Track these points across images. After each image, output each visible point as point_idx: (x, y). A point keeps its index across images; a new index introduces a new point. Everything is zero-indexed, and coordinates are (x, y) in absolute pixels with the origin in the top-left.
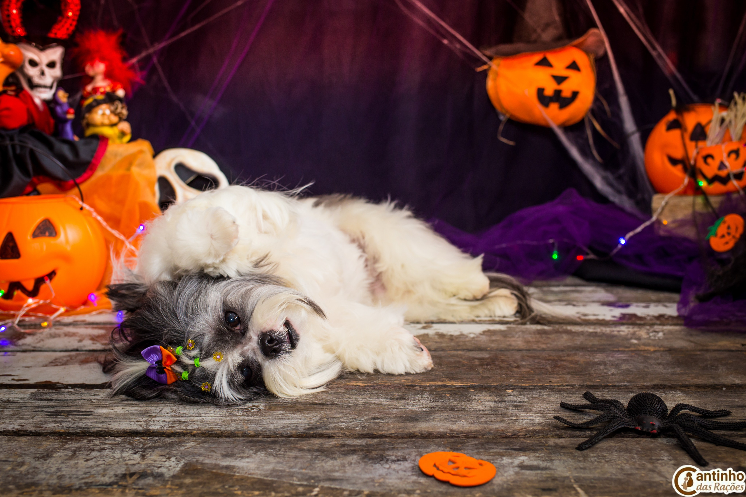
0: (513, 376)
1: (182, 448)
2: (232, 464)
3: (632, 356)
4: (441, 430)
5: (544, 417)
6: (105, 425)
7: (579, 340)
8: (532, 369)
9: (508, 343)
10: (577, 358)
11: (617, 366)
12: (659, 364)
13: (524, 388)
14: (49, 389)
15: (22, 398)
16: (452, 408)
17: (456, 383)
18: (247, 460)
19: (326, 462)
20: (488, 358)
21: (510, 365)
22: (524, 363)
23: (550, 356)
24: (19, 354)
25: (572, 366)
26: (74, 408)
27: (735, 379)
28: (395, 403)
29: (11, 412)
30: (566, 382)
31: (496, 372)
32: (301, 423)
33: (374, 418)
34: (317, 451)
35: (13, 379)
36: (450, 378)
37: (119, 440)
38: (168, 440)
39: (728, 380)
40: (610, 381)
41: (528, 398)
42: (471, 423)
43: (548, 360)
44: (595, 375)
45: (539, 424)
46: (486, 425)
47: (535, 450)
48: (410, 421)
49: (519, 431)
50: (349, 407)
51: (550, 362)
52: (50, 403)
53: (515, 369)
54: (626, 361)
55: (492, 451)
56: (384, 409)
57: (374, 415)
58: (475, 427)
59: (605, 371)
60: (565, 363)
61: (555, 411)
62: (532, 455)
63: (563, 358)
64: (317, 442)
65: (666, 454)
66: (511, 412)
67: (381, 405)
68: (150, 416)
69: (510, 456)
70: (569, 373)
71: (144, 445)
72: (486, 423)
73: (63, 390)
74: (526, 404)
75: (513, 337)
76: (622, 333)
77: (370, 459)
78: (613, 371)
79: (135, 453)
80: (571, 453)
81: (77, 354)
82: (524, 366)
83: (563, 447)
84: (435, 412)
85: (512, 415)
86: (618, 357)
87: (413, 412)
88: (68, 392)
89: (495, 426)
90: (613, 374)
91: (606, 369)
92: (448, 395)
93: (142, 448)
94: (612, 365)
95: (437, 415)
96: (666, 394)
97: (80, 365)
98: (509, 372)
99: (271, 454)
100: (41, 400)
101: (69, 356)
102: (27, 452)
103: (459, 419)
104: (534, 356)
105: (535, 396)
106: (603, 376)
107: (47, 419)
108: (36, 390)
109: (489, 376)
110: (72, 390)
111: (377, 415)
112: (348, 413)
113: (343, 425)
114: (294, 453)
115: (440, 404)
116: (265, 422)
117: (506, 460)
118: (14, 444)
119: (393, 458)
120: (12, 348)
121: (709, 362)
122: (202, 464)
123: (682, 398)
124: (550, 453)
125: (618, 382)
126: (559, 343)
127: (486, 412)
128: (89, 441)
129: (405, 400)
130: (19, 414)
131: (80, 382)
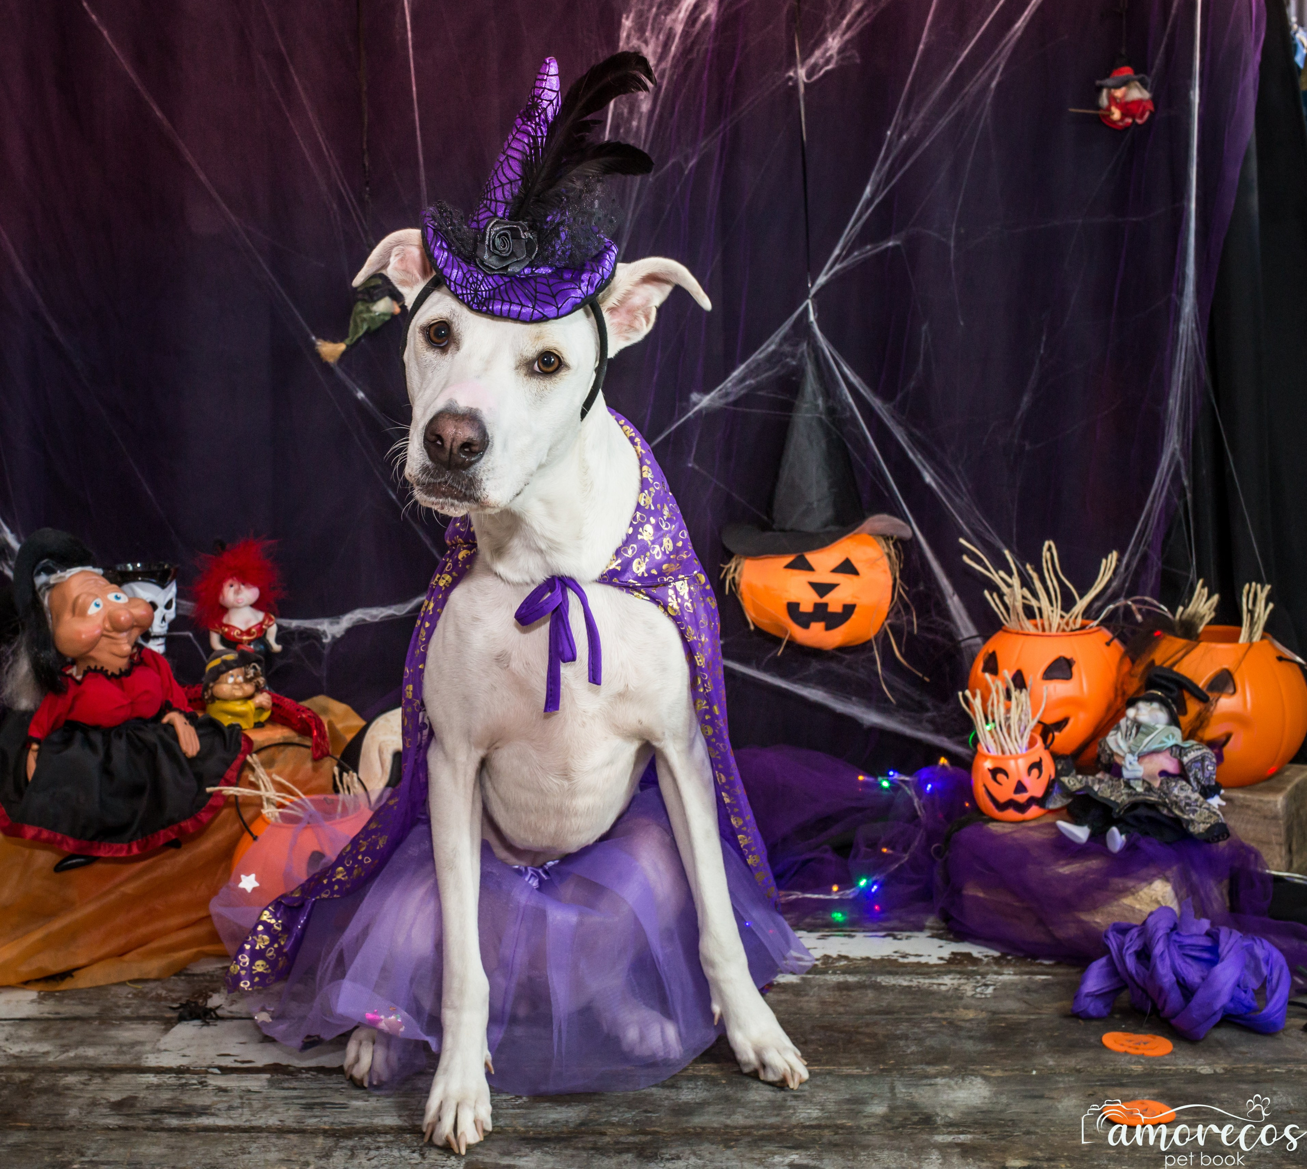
2: (512, 1163)
4: (715, 1125)
5: (822, 1110)
6: (368, 1120)
7: (887, 1000)
8: (821, 1046)
9: (799, 1005)
10: (876, 1029)
11: (919, 1041)
12: (971, 1037)
14: (284, 1073)
15: (264, 1087)
16: (727, 1099)
18: (525, 1159)
19: (603, 1161)
22: (813, 1037)
23: (845, 1026)
24: (219, 1023)
25: (867, 1040)
26: (324, 1100)
27: (1050, 1059)
28: (666, 1092)
29: (260, 1105)
32: (570, 1117)
33: (646, 1111)
34: (592, 1149)
35: (236, 1061)
37: (389, 1138)
42: (746, 1117)
43: (842, 1032)
44: (891, 1054)
45: (816, 1118)
46: (761, 1120)
47: (806, 1148)
48: (684, 1116)
49: (795, 1127)
51: (842, 1036)
52: (295, 1093)
54: (932, 1034)
55: (766, 1148)
56: (655, 1100)
57: (645, 1107)
58: (751, 1122)
59: (905, 1048)
60: (860, 1037)
61: (835, 1102)
62: (803, 1153)
63: (860, 1030)
64: (590, 1139)
65: (937, 1153)
66: (789, 1103)
67: (652, 1095)
68: (410, 1110)
69: (782, 1155)
70: (862, 1052)
72: (762, 1117)
73: (300, 1075)
74: (806, 1093)
75: (806, 995)
76: (943, 988)
77: (644, 1157)
78: (914, 1048)
79: (414, 1151)
80: (843, 1151)
82: (812, 1041)
83: (836, 1145)
84: (709, 1104)
85: (790, 1108)
87: (687, 1103)
88: (307, 1078)
89: (772, 1120)
90: (912, 1053)
91: (906, 1045)
92: (724, 1082)
93: (417, 1146)
94: (915, 1039)
95: (711, 1109)
96: (964, 1080)
99: (547, 1153)
100: (283, 1089)
102: (305, 1151)
103: (734, 1113)
105: (819, 1083)
106: (900, 1055)
107: (303, 1113)
108: (268, 1076)
110: (309, 1076)
111: (649, 1108)
112: (619, 1105)
113: (615, 1119)
114: (569, 1152)
115: (714, 1093)
116: (532, 1117)
117: (777, 1159)
118: (286, 1141)
119: (667, 1156)
121: (1030, 1035)
122: (483, 1163)
123: (979, 1085)
124: (822, 1151)
126: (861, 1005)
127: (764, 1104)
128: (361, 1138)
129: (677, 1088)
130: (270, 1106)
131: (313, 1064)
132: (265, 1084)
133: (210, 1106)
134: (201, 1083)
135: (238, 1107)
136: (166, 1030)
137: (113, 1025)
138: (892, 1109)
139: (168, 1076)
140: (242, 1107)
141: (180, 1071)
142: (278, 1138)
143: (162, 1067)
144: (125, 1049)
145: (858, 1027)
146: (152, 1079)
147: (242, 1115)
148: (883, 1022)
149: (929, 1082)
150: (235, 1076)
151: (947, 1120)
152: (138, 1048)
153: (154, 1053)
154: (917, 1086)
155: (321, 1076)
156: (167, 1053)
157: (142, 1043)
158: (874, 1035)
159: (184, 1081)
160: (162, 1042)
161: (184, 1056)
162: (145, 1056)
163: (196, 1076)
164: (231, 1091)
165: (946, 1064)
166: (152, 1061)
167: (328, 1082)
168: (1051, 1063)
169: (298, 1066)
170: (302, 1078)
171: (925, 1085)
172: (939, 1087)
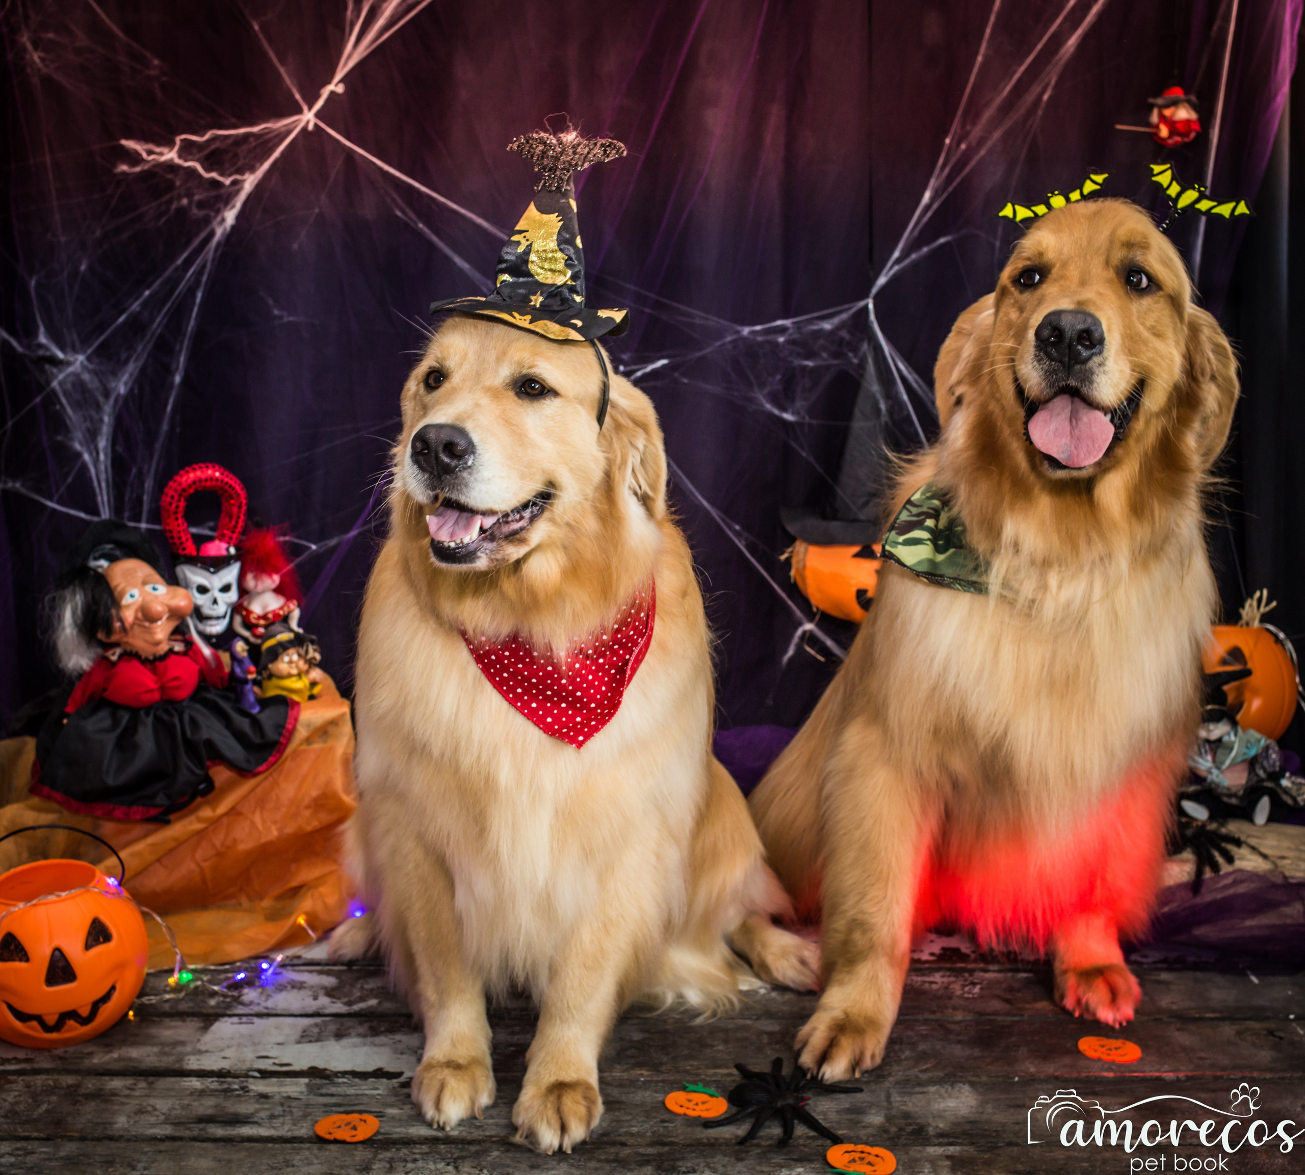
1: (489, 1159)
6: (403, 1130)
11: (913, 1045)
12: (959, 1042)
14: (321, 1078)
24: (256, 1020)
29: (301, 1113)
33: (663, 1121)
34: (614, 1161)
35: (275, 1064)
37: (425, 1148)
38: (473, 1148)
39: (1023, 1068)
47: (811, 1160)
50: (637, 1105)
52: (333, 1100)
54: (924, 1037)
55: (774, 1161)
57: (662, 1117)
59: (899, 1053)
61: (836, 1112)
62: (808, 1166)
64: (613, 1150)
65: (929, 1167)
69: (789, 1168)
71: (452, 1154)
73: (336, 1080)
76: (934, 987)
77: (664, 1171)
78: (907, 1053)
79: (448, 1164)
81: (323, 1021)
88: (344, 1083)
91: (901, 1050)
93: (451, 1158)
94: (909, 1044)
97: (336, 1040)
99: (572, 1165)
100: (322, 1095)
101: (316, 1025)
102: (346, 1163)
108: (308, 1080)
110: (345, 1080)
111: (666, 1116)
112: (637, 1115)
113: (634, 1130)
114: (593, 1164)
118: (327, 1153)
119: (684, 1169)
120: (240, 1010)
121: (1014, 1039)
123: (967, 1094)
128: (398, 1150)
130: (310, 1114)
131: (348, 1067)
132: (304, 1089)
133: (253, 1114)
134: (242, 1088)
135: (279, 1116)
136: (205, 1028)
137: (154, 1022)
138: (889, 1119)
139: (210, 1080)
140: (283, 1116)
141: (221, 1074)
142: (320, 1149)
143: (204, 1070)
144: (166, 1049)
146: (195, 1083)
147: (283, 1124)
149: (921, 1090)
150: (274, 1080)
151: (938, 1131)
152: (179, 1049)
153: (194, 1054)
154: (910, 1094)
155: (357, 1080)
156: (208, 1054)
157: (183, 1043)
159: (226, 1086)
160: (202, 1042)
161: (224, 1058)
162: (186, 1058)
163: (236, 1080)
164: (272, 1097)
166: (193, 1063)
167: (364, 1087)
168: (1032, 1069)
169: (334, 1070)
170: (339, 1083)
171: (918, 1093)
172: (931, 1096)
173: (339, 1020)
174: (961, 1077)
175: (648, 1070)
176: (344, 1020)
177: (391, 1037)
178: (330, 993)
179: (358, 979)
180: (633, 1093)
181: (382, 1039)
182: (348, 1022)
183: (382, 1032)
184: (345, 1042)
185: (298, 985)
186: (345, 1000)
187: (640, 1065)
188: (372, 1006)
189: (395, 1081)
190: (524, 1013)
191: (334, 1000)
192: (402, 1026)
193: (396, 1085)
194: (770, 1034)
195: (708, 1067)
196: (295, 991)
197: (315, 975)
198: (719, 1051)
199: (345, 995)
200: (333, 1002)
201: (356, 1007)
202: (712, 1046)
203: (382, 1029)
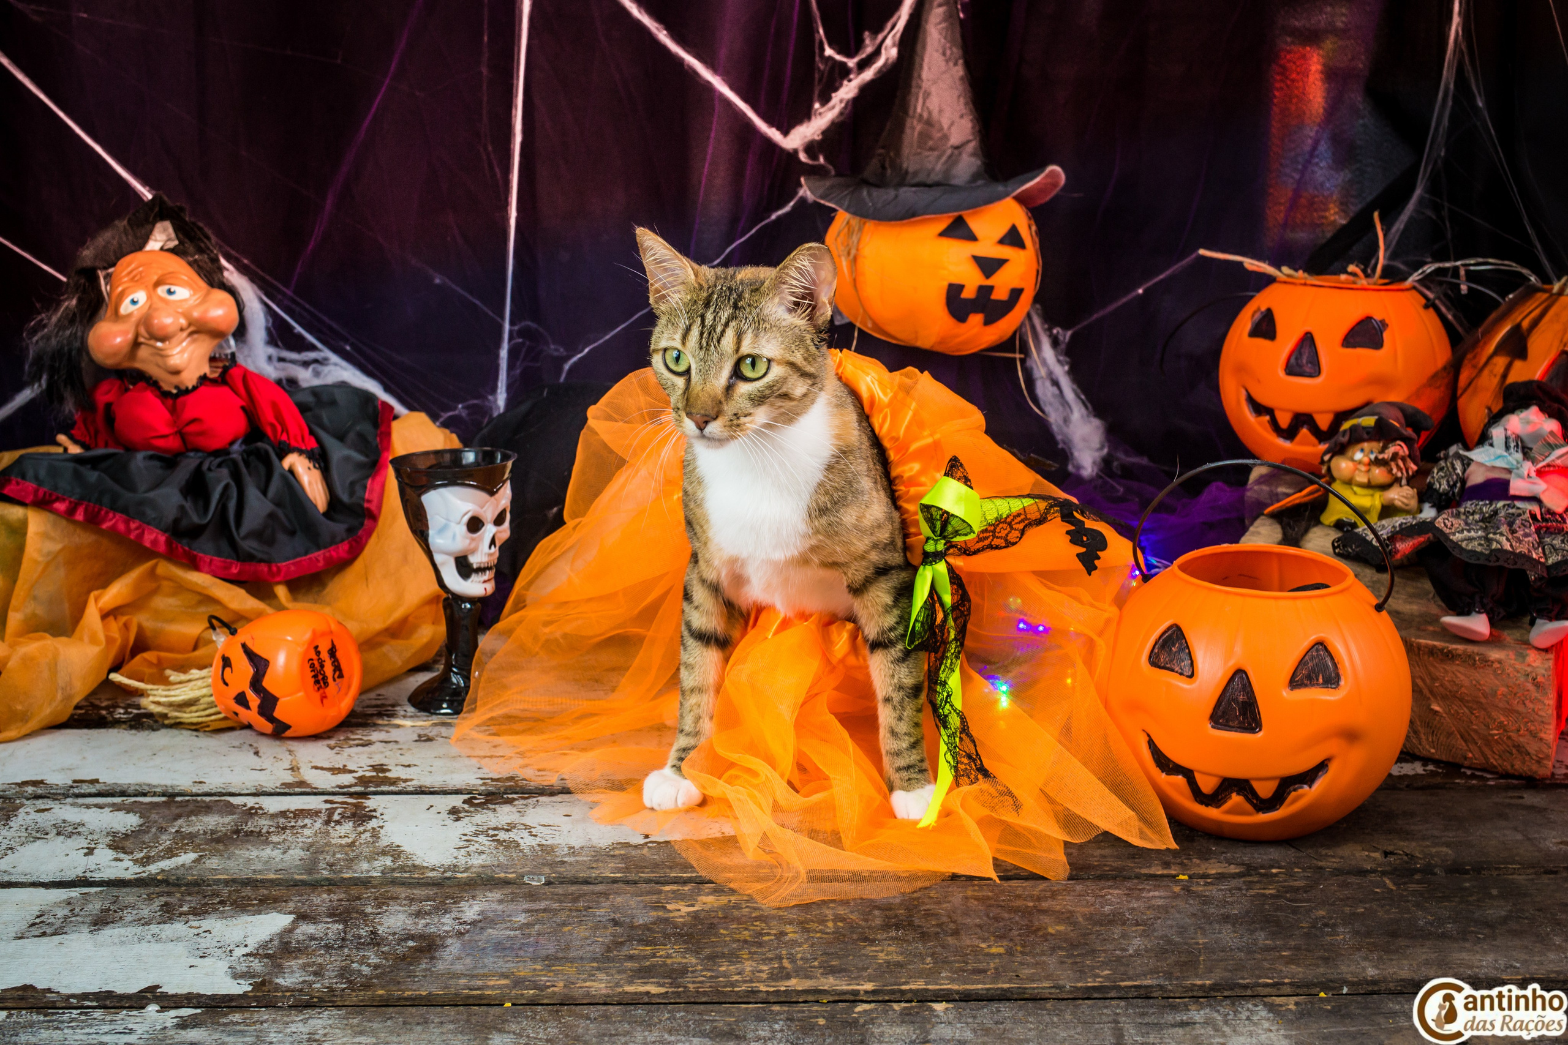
0: (946, 961)
3: (1176, 896)
8: (984, 940)
11: (1146, 927)
12: (1226, 919)
13: (966, 998)
17: (837, 982)
20: (901, 904)
21: (940, 925)
22: (968, 920)
23: (1019, 897)
25: (1061, 928)
27: (1367, 964)
30: (1048, 978)
31: (917, 948)
36: (825, 968)
39: (1353, 968)
40: (1131, 972)
41: (974, 1031)
44: (1102, 956)
53: (951, 940)
54: (1165, 909)
59: (1123, 943)
60: (1046, 919)
63: (1045, 905)
70: (1053, 951)
78: (1137, 942)
81: (85, 895)
86: (1150, 899)
90: (1137, 954)
91: (1124, 936)
92: (822, 1022)
94: (1137, 924)
96: (1236, 1012)
98: (939, 949)
101: (68, 903)
104: (989, 898)
105: (988, 1023)
106: (1119, 959)
109: (900, 958)
121: (1321, 913)
123: (1266, 1025)
125: (1144, 975)
129: (738, 1037)
131: (93, 988)
145: (1039, 899)
148: (1079, 888)
149: (1179, 1017)
154: (1159, 1027)
158: (1067, 917)
165: (1197, 976)
167: (106, 1028)
168: (1371, 972)
169: (64, 991)
170: (62, 1022)
171: (1173, 1026)
172: (1199, 1030)
173: (115, 891)
174: (1245, 987)
175: (660, 985)
176: (124, 890)
177: (195, 924)
178: (119, 843)
179: (178, 817)
180: (626, 1033)
181: (178, 928)
182: (129, 896)
183: (181, 914)
184: (109, 933)
185: (70, 829)
186: (142, 855)
187: (645, 973)
188: (183, 865)
189: (173, 1013)
190: (448, 874)
191: (121, 856)
192: (221, 902)
193: (169, 1024)
194: (886, 908)
195: (774, 977)
196: (61, 838)
197: (107, 810)
198: (794, 943)
199: (142, 847)
200: (116, 860)
201: (153, 868)
202: (783, 934)
203: (185, 908)
